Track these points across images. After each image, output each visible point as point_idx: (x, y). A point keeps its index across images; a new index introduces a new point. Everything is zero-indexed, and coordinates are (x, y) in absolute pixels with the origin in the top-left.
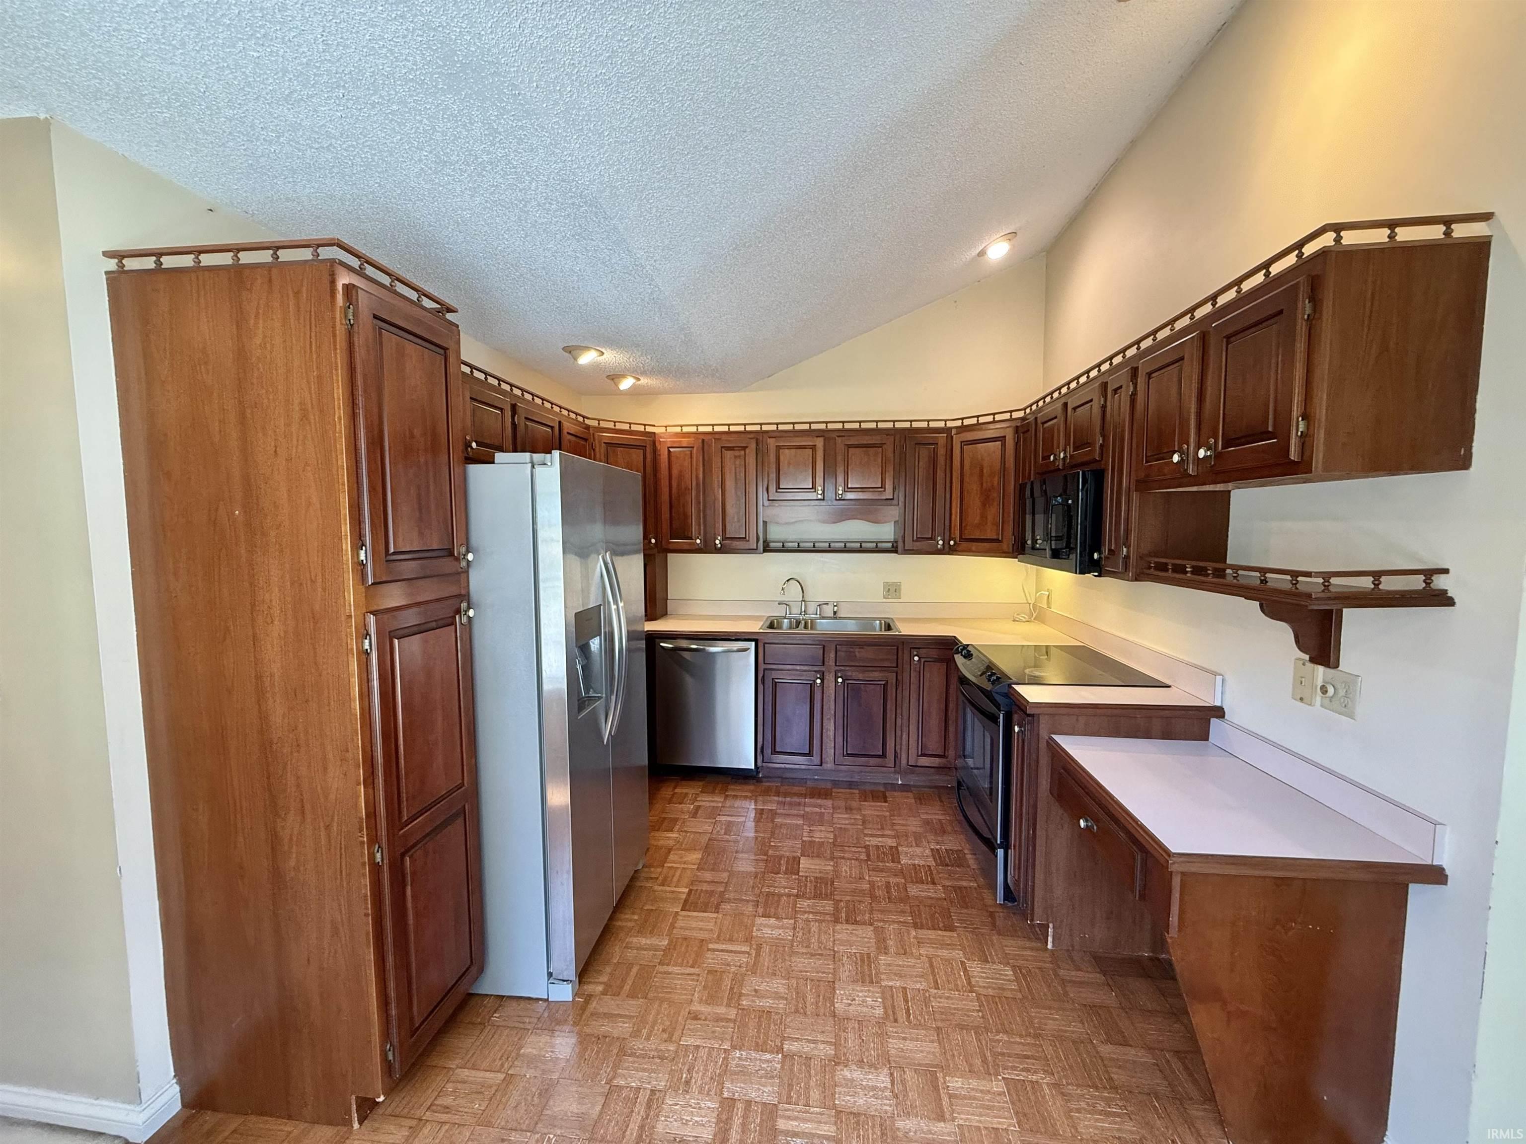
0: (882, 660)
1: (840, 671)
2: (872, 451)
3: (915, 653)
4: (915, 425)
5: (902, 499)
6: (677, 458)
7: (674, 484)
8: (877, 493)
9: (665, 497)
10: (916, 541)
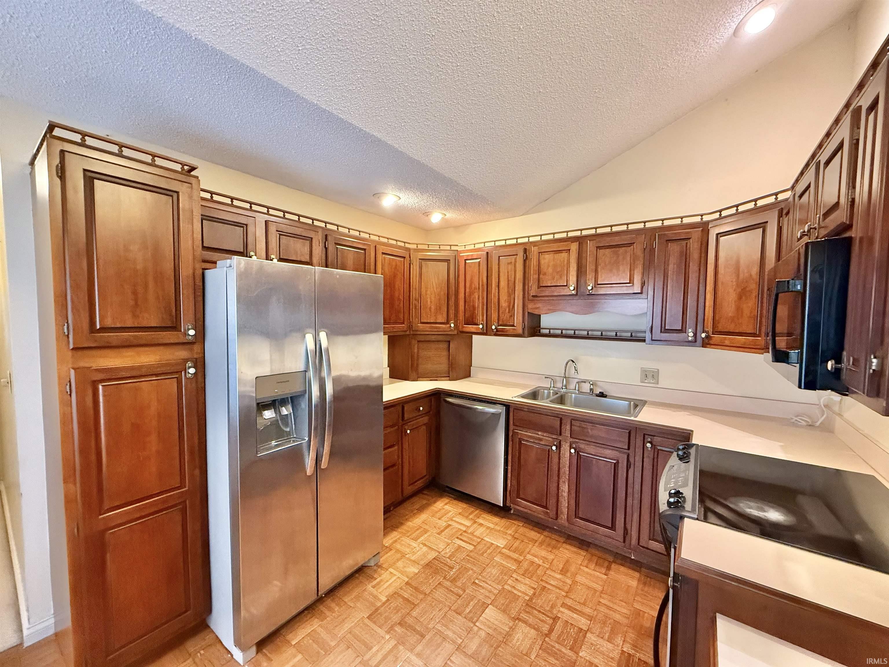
0: (615, 441)
1: (574, 442)
2: (622, 250)
3: (649, 440)
4: (667, 223)
5: (651, 293)
6: (470, 267)
7: (468, 285)
8: (625, 288)
9: (461, 295)
10: (663, 333)
